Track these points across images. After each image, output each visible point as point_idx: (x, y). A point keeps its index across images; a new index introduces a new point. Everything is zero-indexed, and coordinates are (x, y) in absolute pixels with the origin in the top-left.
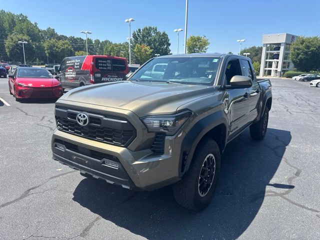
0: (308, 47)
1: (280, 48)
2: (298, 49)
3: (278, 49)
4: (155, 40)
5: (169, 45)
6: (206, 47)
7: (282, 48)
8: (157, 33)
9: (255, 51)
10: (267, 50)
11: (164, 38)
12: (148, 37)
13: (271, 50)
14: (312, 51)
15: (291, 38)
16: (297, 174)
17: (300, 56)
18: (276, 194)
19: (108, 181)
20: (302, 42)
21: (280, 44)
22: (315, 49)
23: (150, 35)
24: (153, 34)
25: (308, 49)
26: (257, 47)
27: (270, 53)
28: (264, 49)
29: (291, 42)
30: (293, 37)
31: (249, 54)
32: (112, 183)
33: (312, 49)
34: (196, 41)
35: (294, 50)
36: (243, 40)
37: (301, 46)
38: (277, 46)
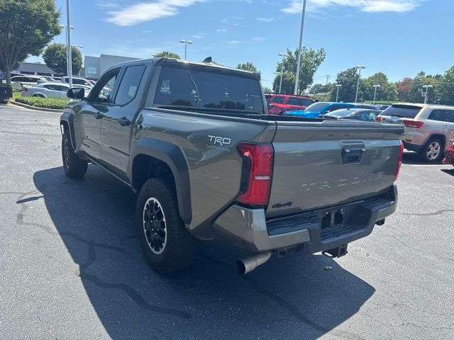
16: (20, 217)
18: (30, 193)
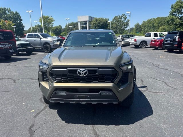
0: (99, 23)
1: (86, 23)
2: (95, 24)
3: (86, 24)
4: (10, 17)
5: (22, 20)
6: (53, 23)
7: (88, 23)
8: (11, 12)
9: (74, 25)
10: (81, 24)
11: (17, 16)
12: (4, 15)
13: (83, 24)
14: (101, 25)
15: (91, 18)
17: (97, 27)
19: (104, 103)
20: (97, 20)
21: (86, 21)
22: (102, 24)
23: (6, 14)
24: (8, 13)
25: (100, 24)
26: (74, 22)
27: (83, 26)
28: (79, 24)
29: (91, 20)
30: (92, 18)
31: (72, 26)
32: (107, 103)
33: (101, 24)
34: (46, 19)
35: (94, 25)
36: (69, 19)
37: (96, 23)
38: (85, 22)
